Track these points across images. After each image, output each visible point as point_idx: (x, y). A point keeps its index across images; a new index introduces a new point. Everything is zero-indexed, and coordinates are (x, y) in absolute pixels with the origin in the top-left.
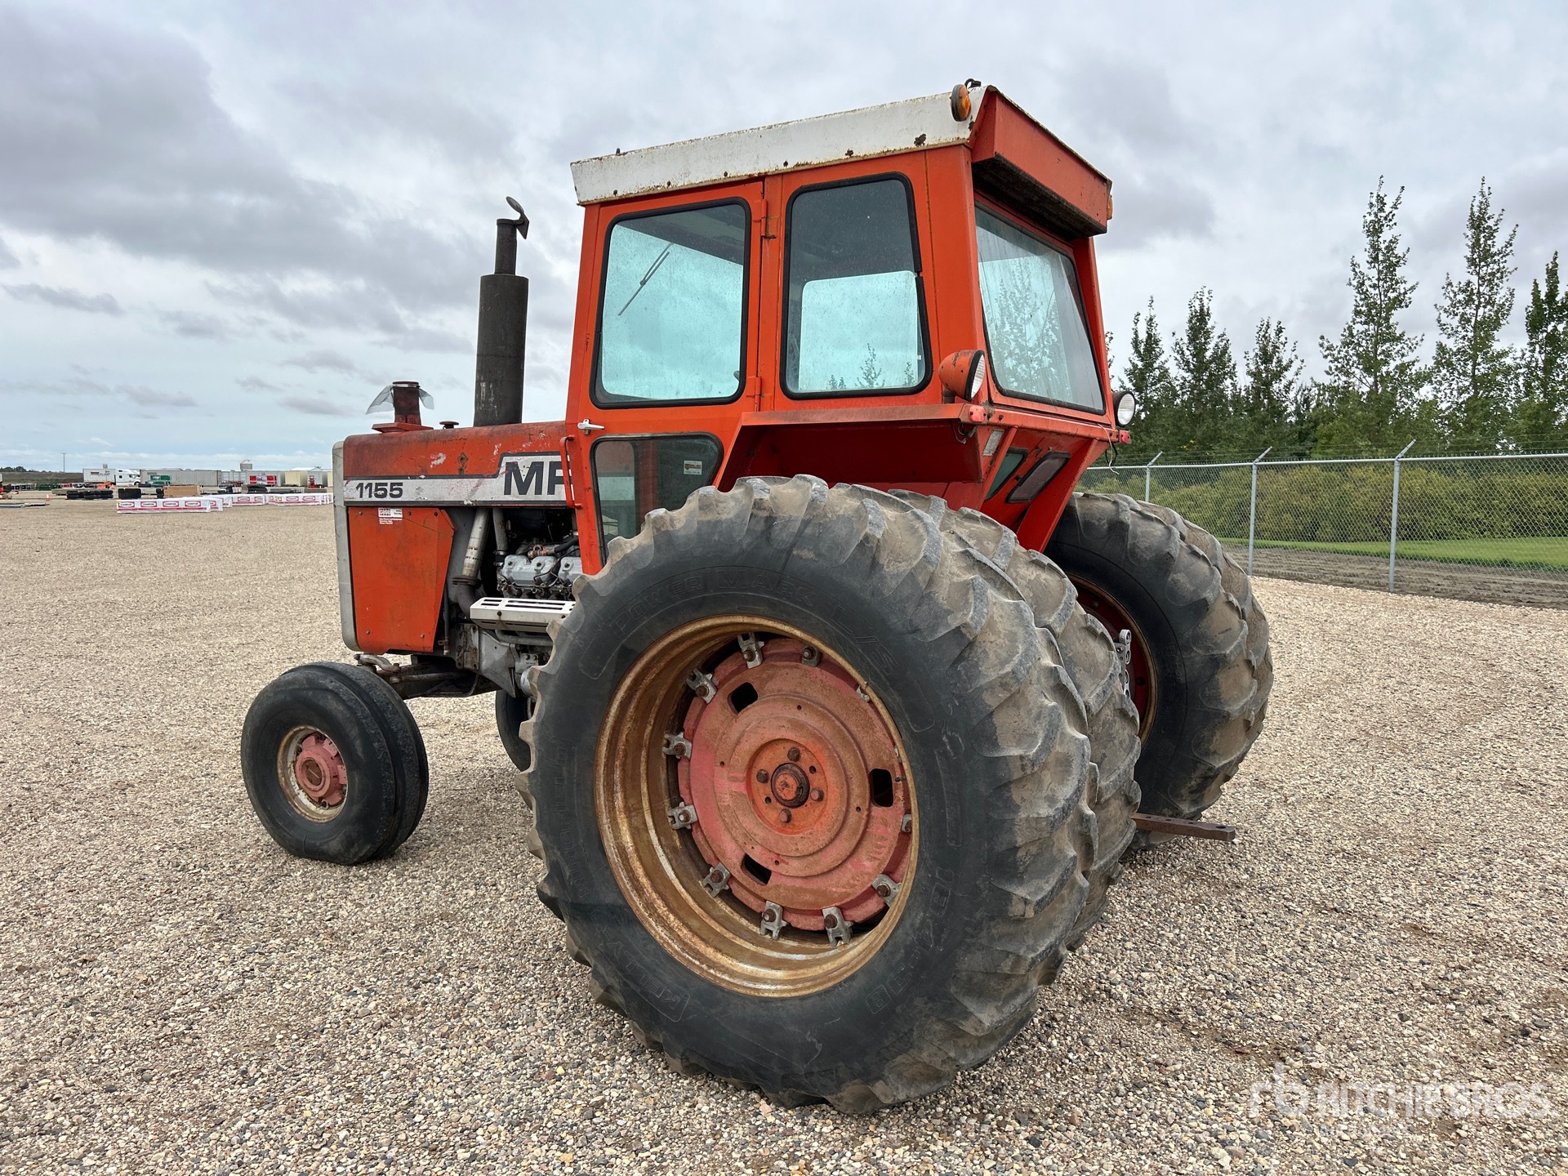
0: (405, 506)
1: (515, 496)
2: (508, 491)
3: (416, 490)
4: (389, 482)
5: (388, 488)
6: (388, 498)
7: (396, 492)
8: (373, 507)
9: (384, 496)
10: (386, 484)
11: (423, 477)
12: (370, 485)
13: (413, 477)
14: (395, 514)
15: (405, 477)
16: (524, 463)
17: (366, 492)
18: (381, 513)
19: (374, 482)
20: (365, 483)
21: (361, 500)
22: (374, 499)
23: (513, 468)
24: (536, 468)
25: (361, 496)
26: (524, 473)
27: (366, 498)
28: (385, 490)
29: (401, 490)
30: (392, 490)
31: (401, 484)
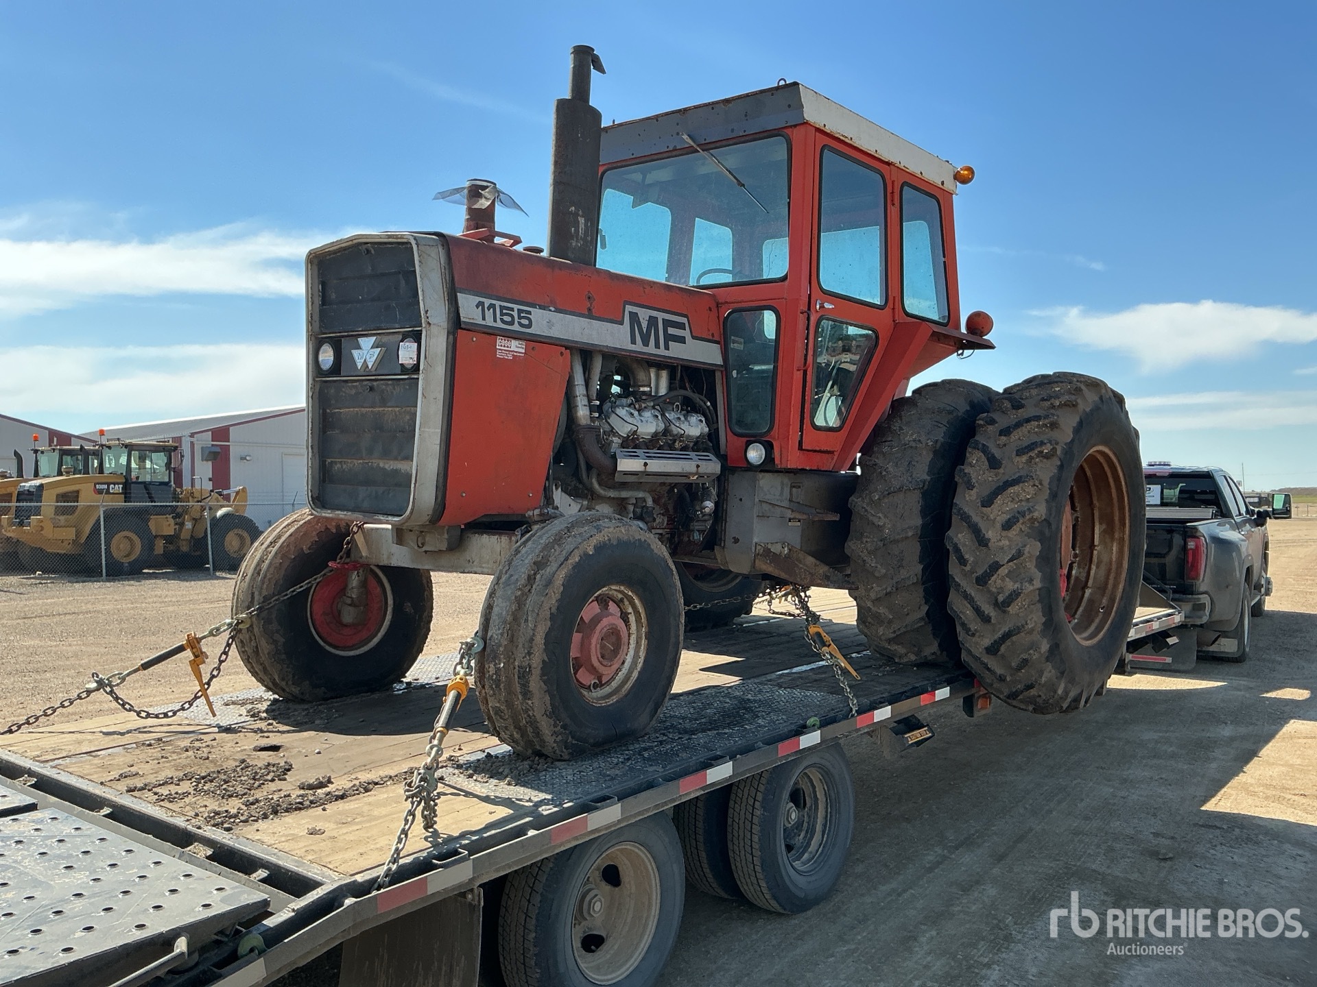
0: (533, 340)
1: (639, 347)
2: (633, 342)
3: (547, 323)
4: (516, 307)
5: (515, 314)
6: (516, 327)
7: (525, 322)
8: (492, 333)
9: (512, 323)
10: (512, 309)
11: (553, 309)
12: (492, 306)
13: (542, 307)
14: (516, 347)
15: (533, 306)
16: (644, 315)
17: (489, 314)
18: (501, 343)
19: (498, 303)
20: (487, 302)
21: (483, 323)
22: (500, 325)
23: (634, 317)
24: (653, 321)
25: (484, 319)
26: (644, 325)
27: (489, 321)
28: (512, 316)
29: (530, 320)
30: (520, 317)
31: (530, 313)
